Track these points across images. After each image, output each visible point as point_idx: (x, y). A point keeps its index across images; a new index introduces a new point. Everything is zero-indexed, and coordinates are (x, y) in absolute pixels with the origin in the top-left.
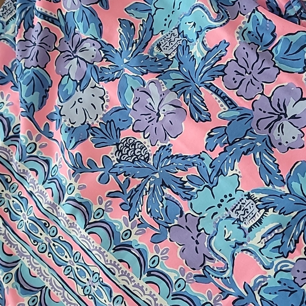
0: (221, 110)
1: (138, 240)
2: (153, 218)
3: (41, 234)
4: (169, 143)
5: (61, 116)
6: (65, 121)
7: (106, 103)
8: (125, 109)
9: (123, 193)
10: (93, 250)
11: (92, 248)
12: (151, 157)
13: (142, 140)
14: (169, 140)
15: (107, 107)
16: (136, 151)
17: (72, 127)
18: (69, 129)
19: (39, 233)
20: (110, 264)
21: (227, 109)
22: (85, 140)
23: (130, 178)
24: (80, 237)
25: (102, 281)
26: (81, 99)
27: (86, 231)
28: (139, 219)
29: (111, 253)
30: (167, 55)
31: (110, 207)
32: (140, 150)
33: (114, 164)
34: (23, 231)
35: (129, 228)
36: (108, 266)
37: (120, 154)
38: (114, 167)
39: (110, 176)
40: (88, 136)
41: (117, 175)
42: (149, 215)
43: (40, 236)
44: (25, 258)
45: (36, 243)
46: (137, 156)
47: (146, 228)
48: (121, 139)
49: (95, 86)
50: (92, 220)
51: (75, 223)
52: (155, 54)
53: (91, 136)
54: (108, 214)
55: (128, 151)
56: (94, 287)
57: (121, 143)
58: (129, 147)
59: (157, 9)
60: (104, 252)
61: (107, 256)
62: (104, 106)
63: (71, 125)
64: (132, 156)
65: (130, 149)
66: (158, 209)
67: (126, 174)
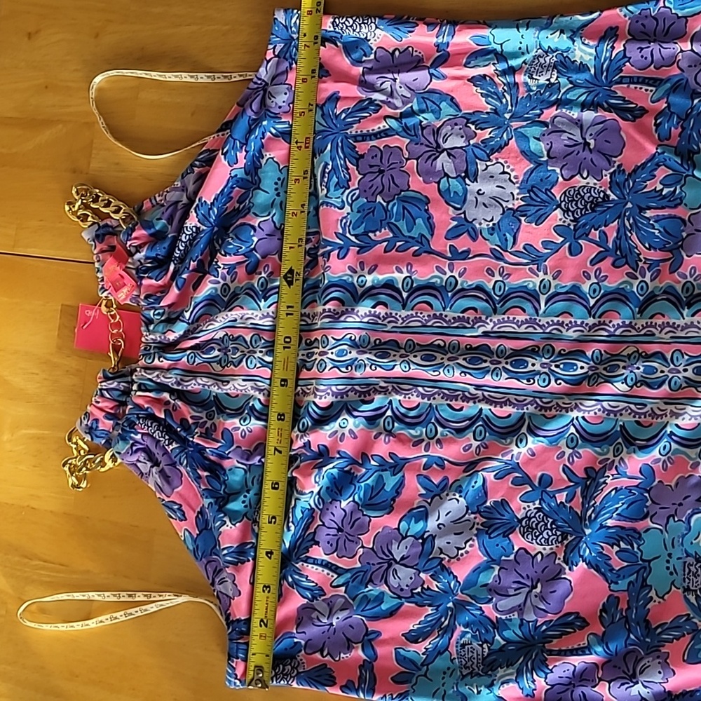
0: (648, 95)
1: (658, 284)
2: (660, 250)
3: (533, 365)
4: (616, 165)
5: (471, 222)
6: (480, 224)
7: (513, 174)
8: (540, 164)
9: (607, 250)
10: (615, 330)
11: (612, 330)
12: (609, 192)
13: (583, 182)
14: (615, 162)
15: (516, 177)
16: (586, 198)
17: (494, 224)
18: (493, 229)
19: (530, 365)
20: (644, 328)
21: (654, 89)
22: (519, 227)
23: (603, 228)
24: (589, 331)
25: (646, 354)
26: (480, 190)
27: (594, 318)
28: (645, 263)
29: (638, 319)
30: (548, 80)
31: (602, 275)
32: (589, 194)
33: (572, 227)
34: (507, 379)
35: (640, 279)
36: (642, 333)
37: (570, 214)
38: (575, 230)
39: (580, 241)
40: (520, 221)
41: (587, 235)
42: (652, 251)
43: (532, 368)
44: (529, 406)
45: (532, 381)
46: (592, 202)
47: (658, 266)
48: (558, 198)
49: (487, 166)
50: (592, 302)
51: (573, 320)
52: (534, 88)
53: (523, 219)
54: (605, 283)
55: (576, 205)
56: (638, 368)
57: (561, 202)
58: (574, 200)
59: (501, 44)
60: (631, 323)
61: (636, 324)
62: (512, 178)
63: (491, 224)
64: (585, 206)
65: (577, 201)
66: (658, 237)
67: (596, 227)
